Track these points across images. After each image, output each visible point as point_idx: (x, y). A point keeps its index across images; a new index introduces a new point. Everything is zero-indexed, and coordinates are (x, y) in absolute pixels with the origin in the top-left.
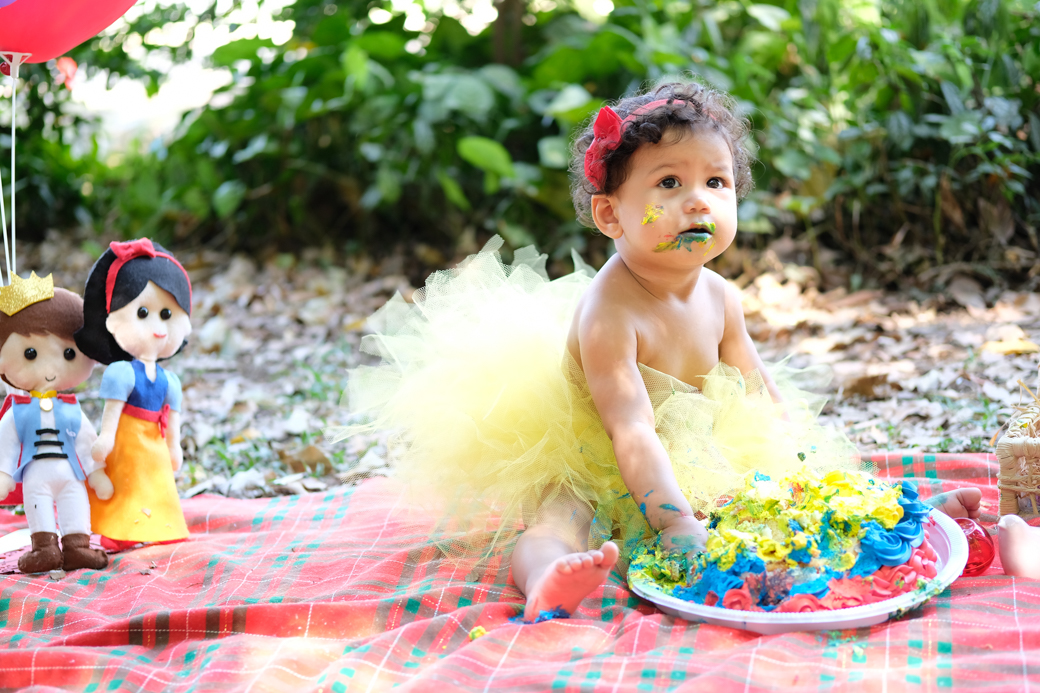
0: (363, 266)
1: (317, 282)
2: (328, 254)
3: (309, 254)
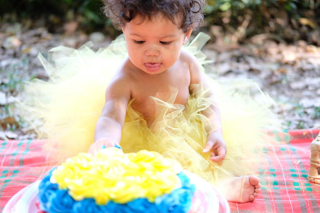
0: (28, 23)
1: (10, 29)
2: (14, 17)
3: (7, 16)
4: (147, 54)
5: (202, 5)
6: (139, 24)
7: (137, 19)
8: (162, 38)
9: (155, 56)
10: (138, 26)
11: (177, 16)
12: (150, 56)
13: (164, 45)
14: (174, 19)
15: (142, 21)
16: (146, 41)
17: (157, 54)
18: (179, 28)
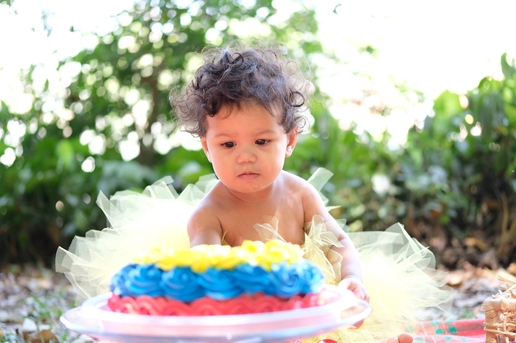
4: (240, 161)
5: (305, 97)
6: (226, 118)
7: (223, 111)
8: (257, 135)
9: (250, 162)
10: (225, 121)
11: (274, 105)
12: (244, 163)
13: (261, 147)
14: (270, 108)
15: (229, 113)
16: (237, 144)
17: (253, 160)
18: (279, 124)
